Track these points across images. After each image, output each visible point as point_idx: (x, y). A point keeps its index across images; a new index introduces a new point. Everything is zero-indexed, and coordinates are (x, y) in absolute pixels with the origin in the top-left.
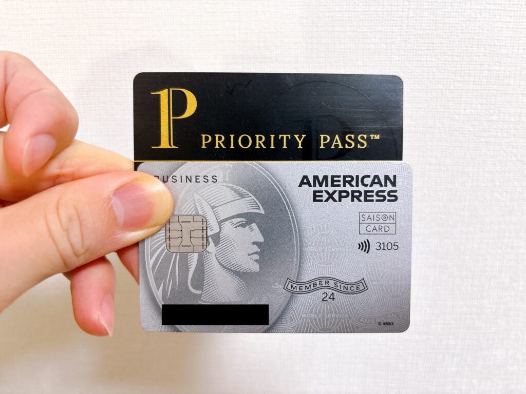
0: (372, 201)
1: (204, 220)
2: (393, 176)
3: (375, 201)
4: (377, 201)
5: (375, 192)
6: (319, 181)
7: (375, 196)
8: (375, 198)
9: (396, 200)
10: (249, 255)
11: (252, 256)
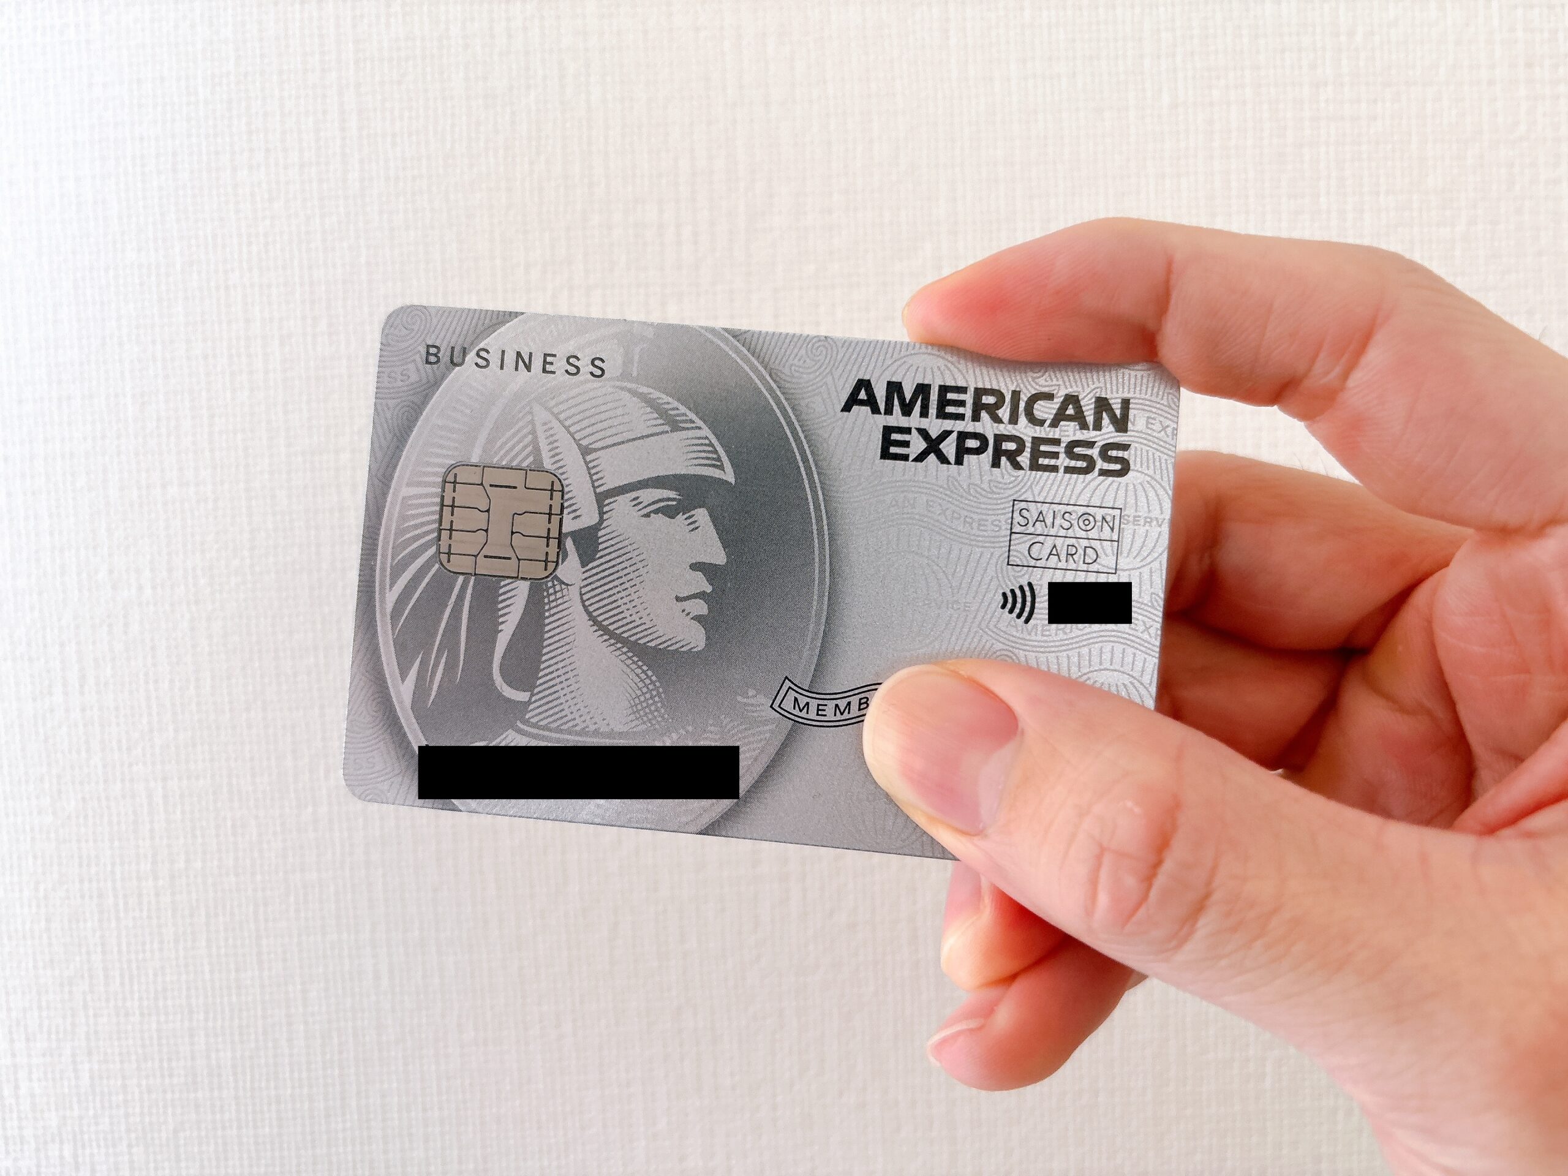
0: (1054, 469)
1: (557, 487)
2: (1120, 401)
3: (1062, 470)
4: (1069, 470)
5: (1063, 445)
6: (902, 399)
7: (1062, 456)
8: (1063, 461)
9: (1124, 471)
10: (678, 599)
11: (687, 605)
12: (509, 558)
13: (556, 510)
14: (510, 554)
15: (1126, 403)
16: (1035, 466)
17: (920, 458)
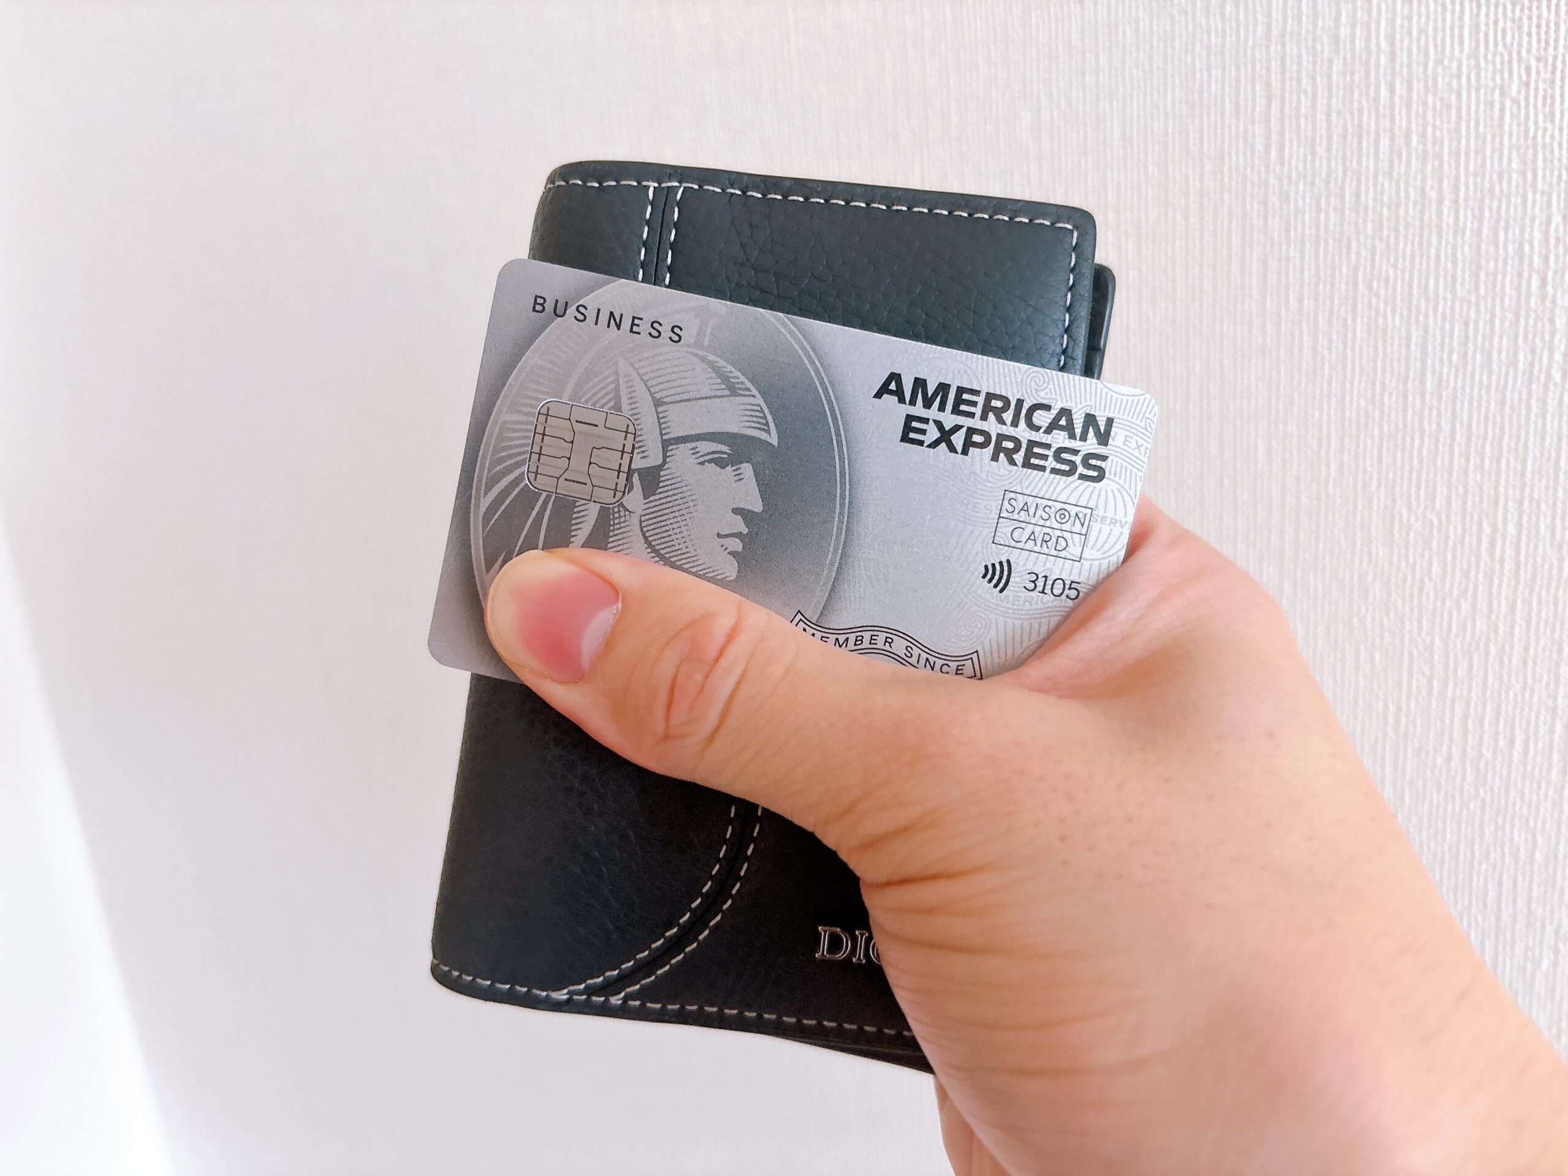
0: (1042, 468)
1: (631, 430)
2: (1105, 419)
3: (1048, 470)
4: (1054, 471)
5: (1053, 450)
6: (925, 394)
7: (1051, 459)
8: (1051, 463)
9: (1100, 478)
10: (719, 535)
11: (724, 541)
12: (585, 484)
13: (628, 449)
14: (587, 480)
15: (1110, 422)
16: (1027, 464)
17: (934, 445)
